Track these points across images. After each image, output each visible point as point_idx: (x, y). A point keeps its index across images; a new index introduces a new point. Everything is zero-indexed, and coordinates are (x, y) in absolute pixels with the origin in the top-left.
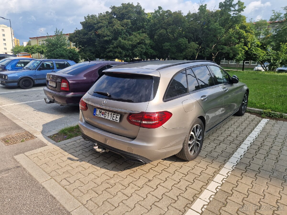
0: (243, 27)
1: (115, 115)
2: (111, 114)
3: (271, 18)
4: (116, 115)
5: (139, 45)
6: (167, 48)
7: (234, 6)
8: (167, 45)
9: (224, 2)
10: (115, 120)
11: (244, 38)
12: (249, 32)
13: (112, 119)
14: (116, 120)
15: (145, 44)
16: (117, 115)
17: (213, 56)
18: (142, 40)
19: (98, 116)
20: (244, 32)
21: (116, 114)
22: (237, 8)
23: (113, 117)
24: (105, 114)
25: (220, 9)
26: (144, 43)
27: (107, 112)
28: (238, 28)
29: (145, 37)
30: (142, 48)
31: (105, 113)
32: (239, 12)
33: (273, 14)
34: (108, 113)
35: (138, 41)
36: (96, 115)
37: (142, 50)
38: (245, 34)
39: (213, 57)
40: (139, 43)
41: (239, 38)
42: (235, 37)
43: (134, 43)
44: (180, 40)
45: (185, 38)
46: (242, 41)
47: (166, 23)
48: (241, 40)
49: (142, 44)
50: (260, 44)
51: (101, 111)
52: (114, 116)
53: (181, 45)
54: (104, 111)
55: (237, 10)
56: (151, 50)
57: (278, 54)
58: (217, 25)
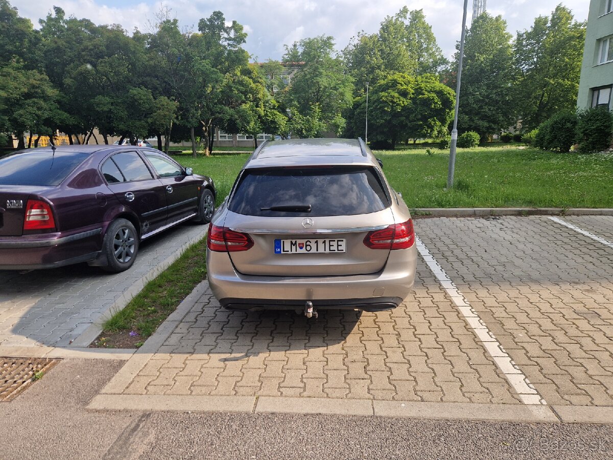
0: (247, 72)
1: (334, 241)
2: (324, 242)
3: (283, 57)
4: (336, 242)
5: (28, 101)
6: (106, 109)
7: (227, 30)
8: (103, 102)
9: (210, 20)
10: (336, 250)
11: (252, 91)
12: (259, 82)
13: (327, 251)
14: (338, 250)
15: (46, 98)
16: (338, 241)
17: (203, 126)
18: (33, 87)
19: (290, 252)
20: (251, 81)
21: (336, 240)
22: (232, 34)
23: (330, 246)
24: (306, 246)
25: (200, 33)
26: (42, 95)
27: (313, 241)
28: (239, 74)
29: (41, 80)
30: (39, 109)
31: (308, 243)
32: (239, 43)
33: (287, 52)
34: (317, 242)
35: (26, 90)
36: (282, 252)
37: (39, 113)
38: (253, 85)
39: (204, 128)
40: (27, 96)
41: (245, 93)
42: (238, 90)
43: (11, 94)
44: (135, 92)
45: (143, 87)
46: (250, 97)
47: (91, 50)
48: (248, 96)
49: (36, 97)
50: (277, 105)
51: (296, 241)
52: (332, 243)
53: (140, 103)
54: (304, 241)
55: (234, 40)
56: (60, 112)
57: (308, 121)
58: (207, 64)
